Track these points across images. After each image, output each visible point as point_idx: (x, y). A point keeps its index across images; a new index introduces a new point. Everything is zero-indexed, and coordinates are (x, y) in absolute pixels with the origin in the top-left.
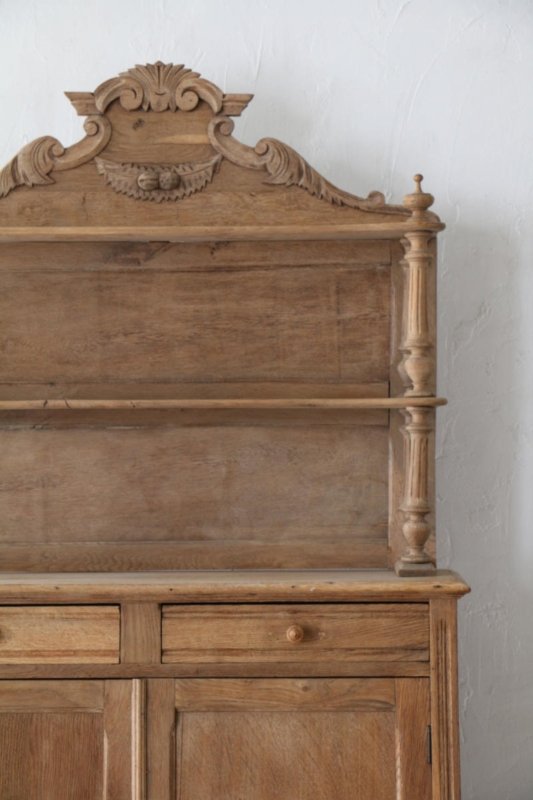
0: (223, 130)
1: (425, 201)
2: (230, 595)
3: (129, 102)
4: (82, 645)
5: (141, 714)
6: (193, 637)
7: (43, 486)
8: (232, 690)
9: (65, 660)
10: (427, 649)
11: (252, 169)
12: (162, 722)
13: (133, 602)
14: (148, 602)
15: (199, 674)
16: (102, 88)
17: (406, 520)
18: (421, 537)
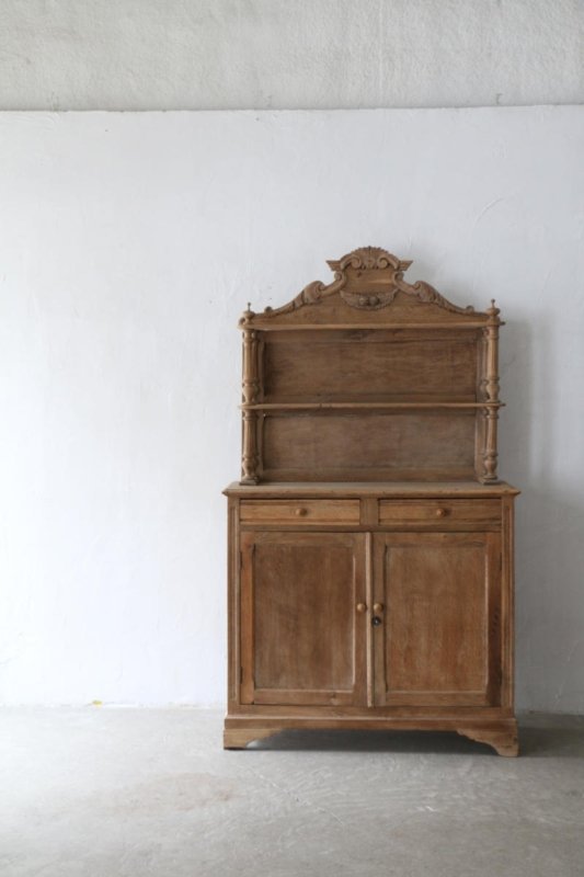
0: (399, 277)
1: (496, 312)
2: (410, 495)
3: (356, 265)
4: (344, 517)
5: (370, 547)
6: (394, 514)
7: (315, 442)
8: (411, 537)
9: (335, 524)
10: (499, 519)
11: (412, 295)
12: (380, 552)
13: (366, 498)
14: (373, 498)
15: (396, 530)
16: (343, 259)
17: (486, 459)
18: (493, 467)
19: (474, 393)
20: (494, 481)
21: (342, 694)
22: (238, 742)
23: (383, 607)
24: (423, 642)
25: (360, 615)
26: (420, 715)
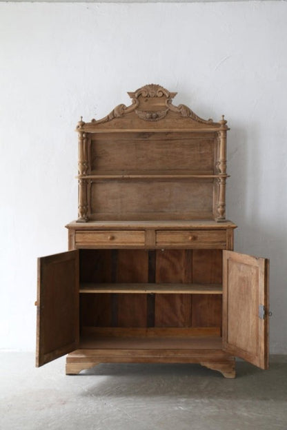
0: (169, 102)
1: (225, 122)
2: (174, 228)
3: (144, 95)
4: (135, 241)
6: (165, 239)
7: (121, 198)
10: (226, 242)
11: (177, 113)
13: (149, 230)
14: (153, 230)
16: (137, 91)
17: (219, 207)
18: (223, 212)
19: (213, 170)
20: (223, 220)
22: (75, 371)
26: (180, 354)
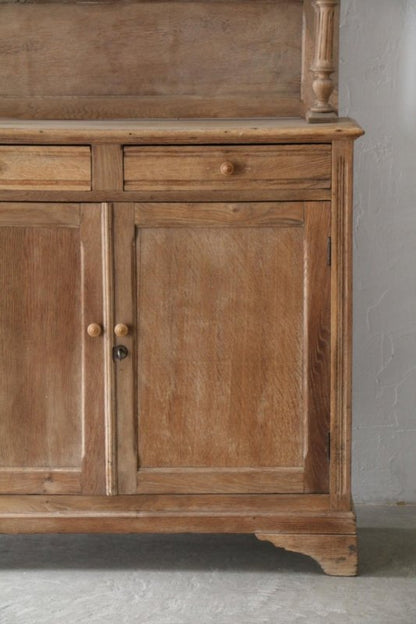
2: (177, 138)
4: (63, 176)
5: (109, 229)
6: (147, 171)
7: (28, 50)
8: (178, 211)
9: (49, 188)
10: (330, 179)
12: (125, 235)
13: (101, 144)
14: (114, 144)
15: (153, 199)
17: (315, 78)
18: (328, 93)
20: (330, 114)
21: (62, 474)
23: (132, 329)
24: (199, 389)
25: (94, 343)
26: (195, 508)
